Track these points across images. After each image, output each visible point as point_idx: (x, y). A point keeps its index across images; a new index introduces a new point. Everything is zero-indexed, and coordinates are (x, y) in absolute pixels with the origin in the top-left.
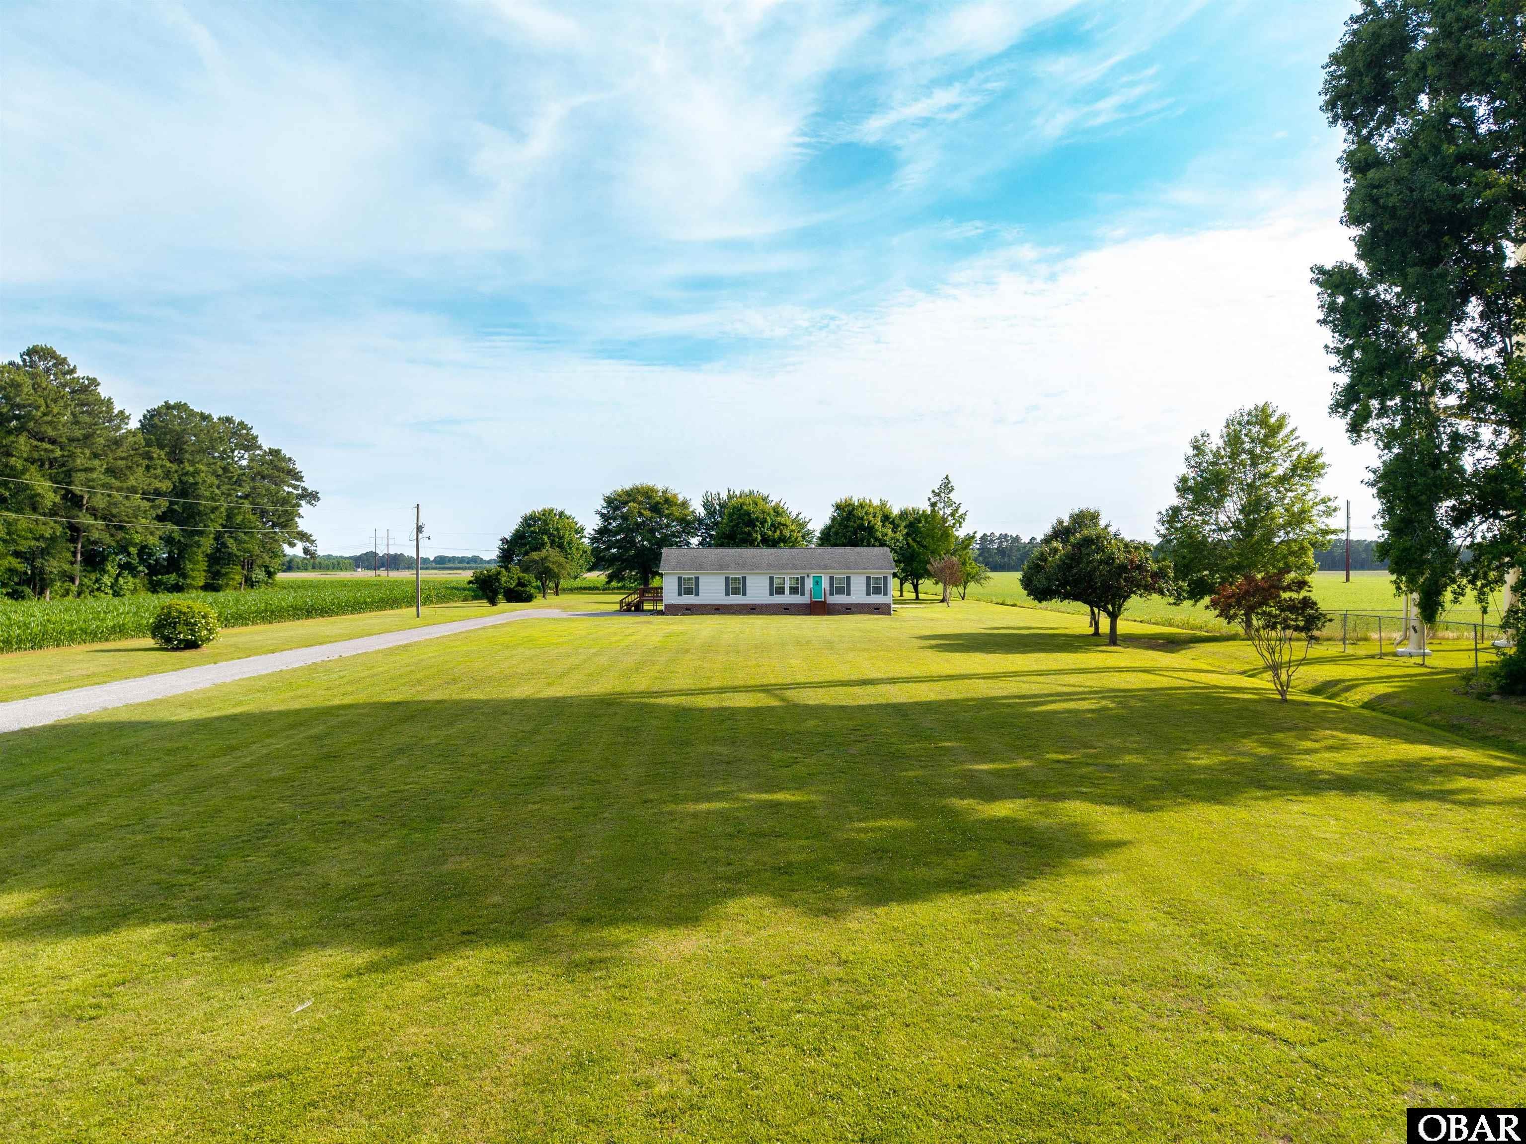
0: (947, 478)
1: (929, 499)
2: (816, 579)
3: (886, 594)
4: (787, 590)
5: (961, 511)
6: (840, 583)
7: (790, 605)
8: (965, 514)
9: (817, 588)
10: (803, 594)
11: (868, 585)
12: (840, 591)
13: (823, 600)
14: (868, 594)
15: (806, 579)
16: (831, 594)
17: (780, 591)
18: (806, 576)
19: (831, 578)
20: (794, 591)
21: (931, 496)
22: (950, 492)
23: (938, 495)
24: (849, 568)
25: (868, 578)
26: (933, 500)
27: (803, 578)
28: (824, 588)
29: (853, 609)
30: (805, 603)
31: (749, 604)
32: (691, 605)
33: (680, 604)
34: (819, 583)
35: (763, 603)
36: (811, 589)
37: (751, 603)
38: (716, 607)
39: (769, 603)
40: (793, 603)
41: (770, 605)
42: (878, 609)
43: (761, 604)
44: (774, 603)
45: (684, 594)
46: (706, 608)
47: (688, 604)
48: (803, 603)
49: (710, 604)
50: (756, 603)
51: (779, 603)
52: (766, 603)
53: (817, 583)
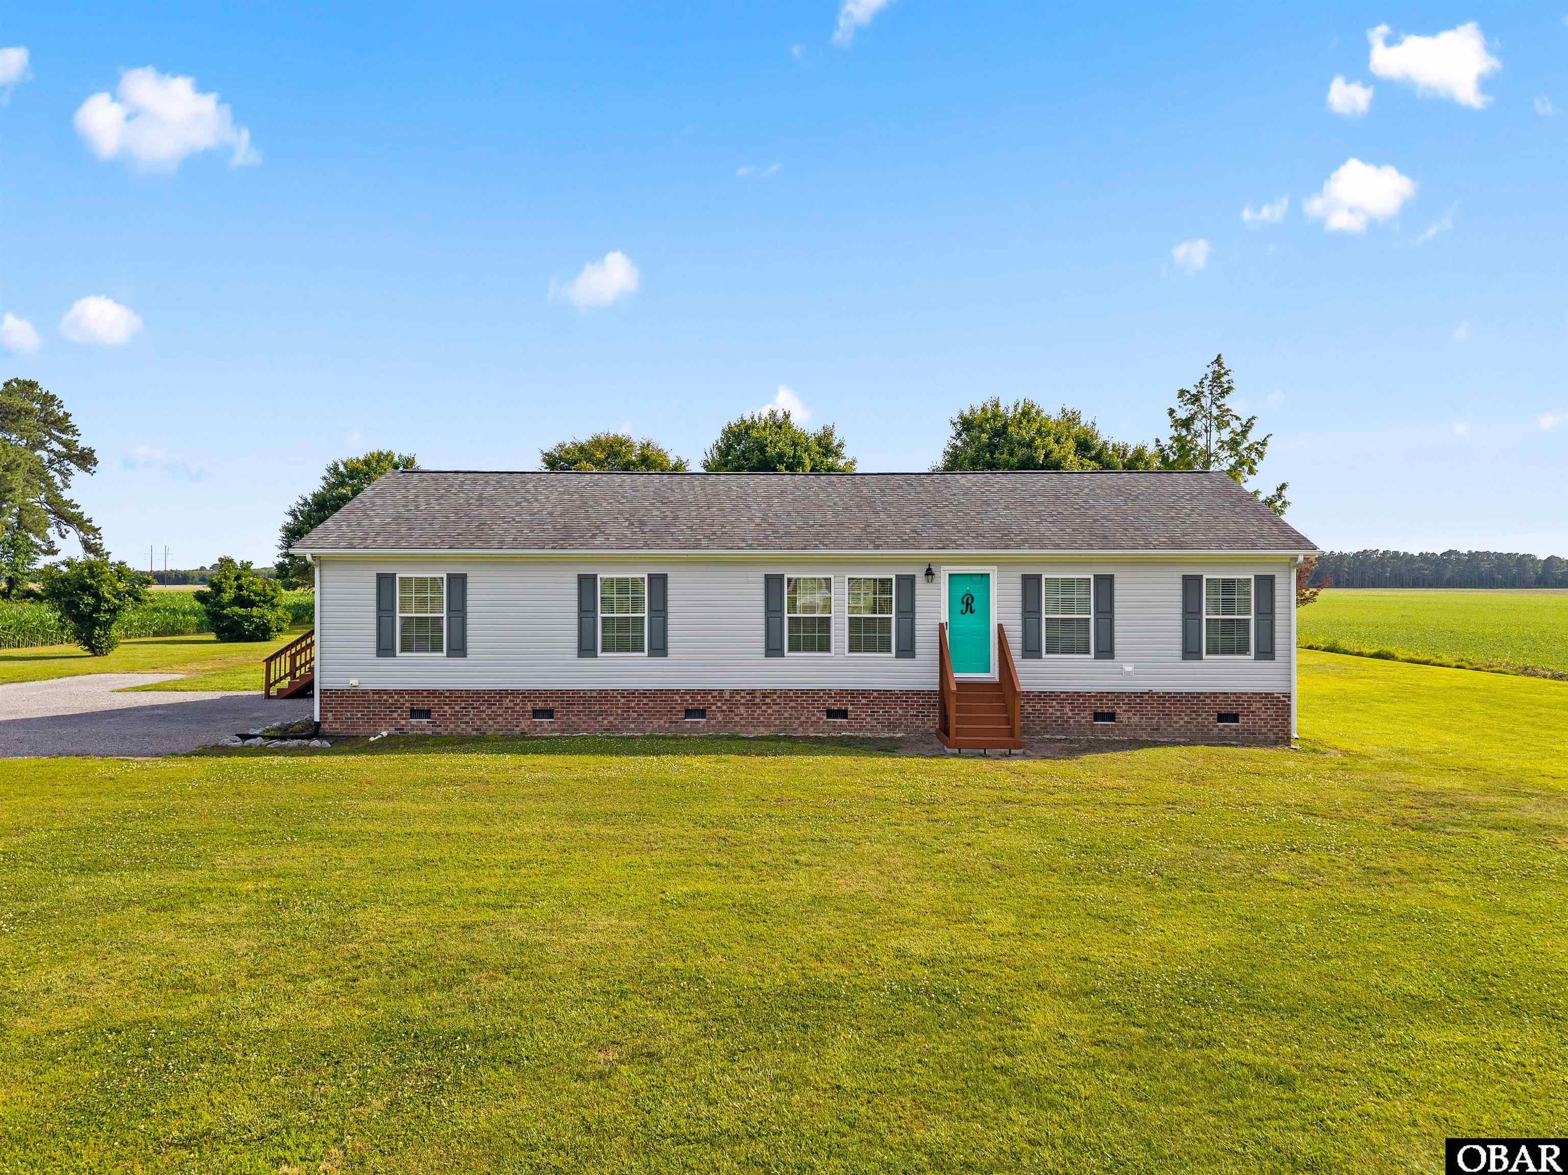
0: (1218, 361)
1: (1171, 412)
2: (965, 588)
3: (1266, 652)
4: (840, 634)
5: (1254, 436)
6: (1068, 605)
7: (854, 694)
8: (1264, 444)
9: (967, 621)
10: (907, 650)
11: (1191, 611)
13: (993, 675)
14: (1191, 652)
15: (921, 588)
16: (1031, 651)
17: (814, 638)
18: (919, 573)
19: (1031, 584)
20: (865, 637)
21: (1175, 403)
22: (1225, 392)
23: (1195, 399)
24: (1106, 541)
25: (1191, 584)
26: (1182, 414)
27: (907, 583)
28: (1000, 627)
29: (1123, 717)
30: (918, 693)
31: (676, 697)
32: (433, 693)
33: (386, 692)
34: (974, 605)
35: (737, 692)
36: (941, 625)
37: (687, 692)
38: (540, 705)
39: (765, 694)
40: (864, 693)
41: (768, 700)
42: (1234, 718)
43: (727, 696)
44: (785, 694)
45: (402, 650)
46: (494, 708)
47: (418, 692)
48: (906, 693)
49: (514, 693)
50: (709, 692)
51: (804, 692)
52: (752, 692)
53: (968, 604)
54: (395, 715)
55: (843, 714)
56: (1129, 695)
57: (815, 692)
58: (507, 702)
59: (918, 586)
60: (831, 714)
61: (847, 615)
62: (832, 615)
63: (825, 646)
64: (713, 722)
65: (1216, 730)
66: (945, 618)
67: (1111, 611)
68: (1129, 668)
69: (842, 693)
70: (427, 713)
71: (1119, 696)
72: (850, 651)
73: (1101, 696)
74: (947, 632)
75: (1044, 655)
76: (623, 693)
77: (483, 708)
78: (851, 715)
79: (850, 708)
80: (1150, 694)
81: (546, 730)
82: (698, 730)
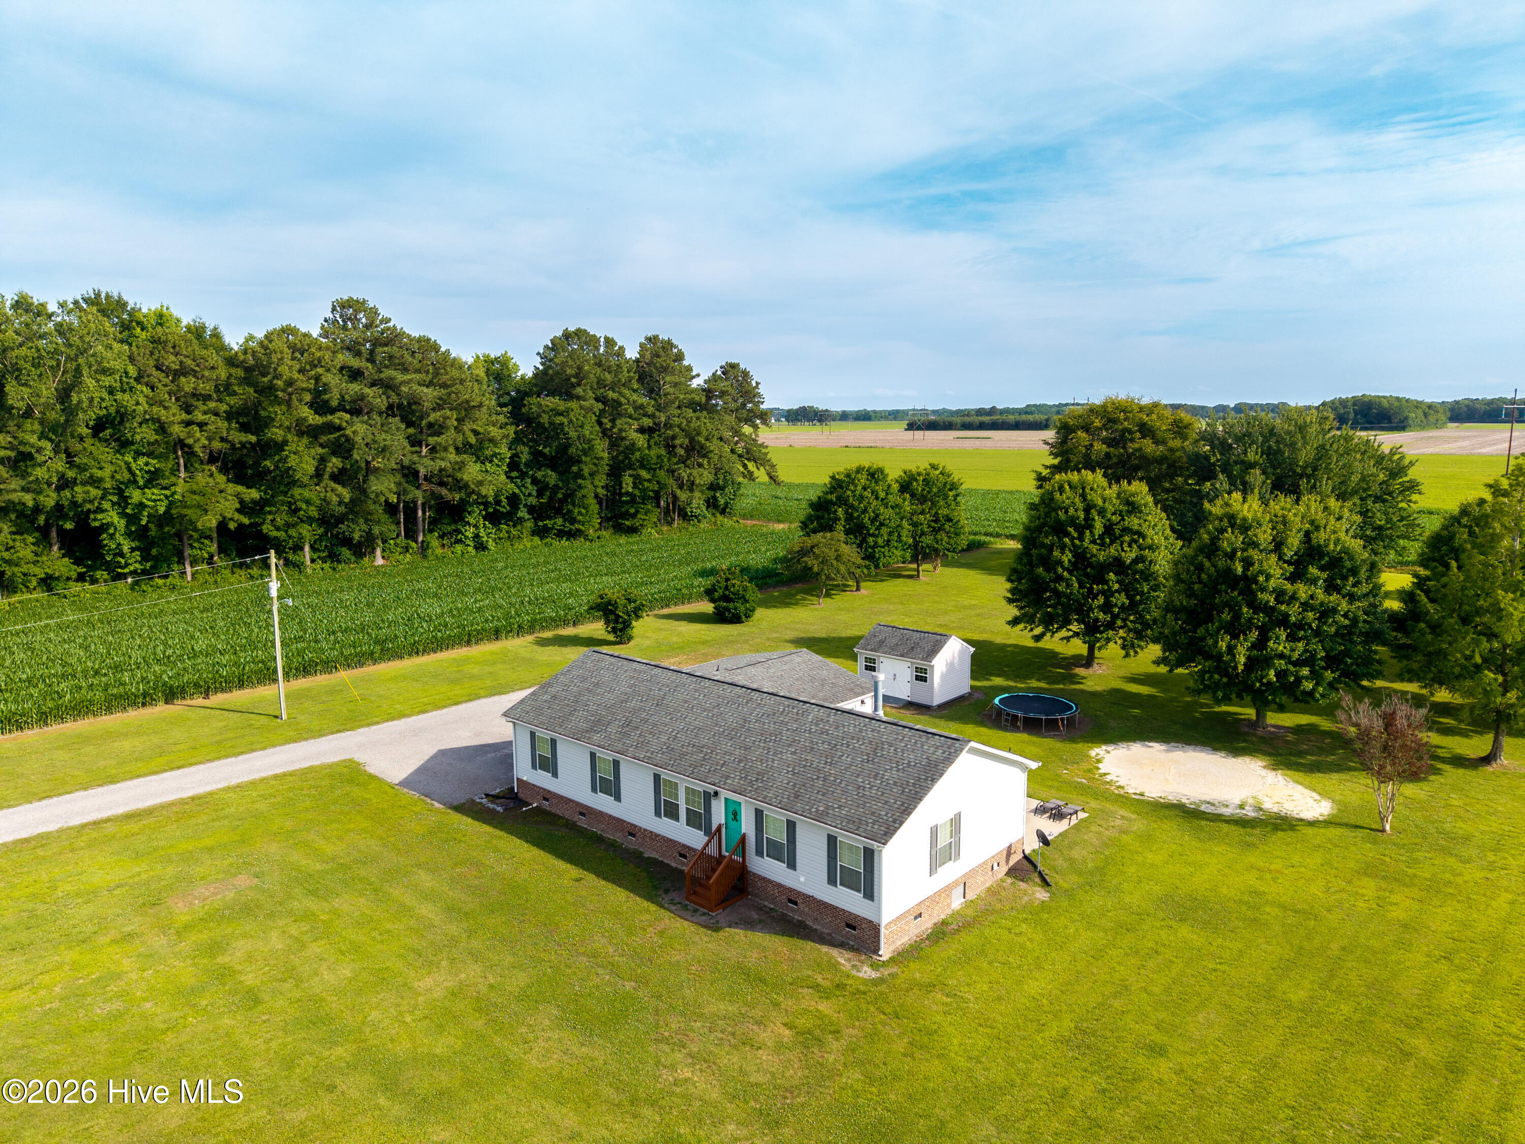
2: (732, 806)
4: (683, 814)
6: (775, 833)
7: (689, 848)
9: (733, 825)
10: (708, 832)
11: (831, 857)
12: (775, 851)
14: (832, 880)
16: (759, 852)
17: (671, 811)
18: (712, 793)
19: (759, 815)
20: (693, 820)
25: (832, 840)
27: (707, 797)
29: (801, 906)
32: (549, 791)
33: (535, 786)
34: (735, 817)
36: (721, 825)
38: (581, 810)
42: (854, 928)
45: (539, 769)
46: (567, 805)
47: (545, 789)
49: (573, 801)
53: (733, 815)
54: (538, 797)
55: (685, 857)
56: (803, 894)
57: (674, 841)
58: (571, 804)
59: (712, 800)
60: (680, 855)
61: (685, 806)
62: (679, 803)
63: (678, 818)
64: (638, 842)
65: (844, 932)
66: (723, 820)
67: (794, 843)
68: (803, 880)
69: (684, 846)
70: (548, 800)
71: (799, 893)
72: (688, 825)
73: (790, 890)
74: (724, 830)
75: (765, 857)
76: (606, 815)
77: (564, 804)
78: (688, 859)
79: (687, 855)
80: (813, 898)
81: (582, 822)
82: (631, 843)
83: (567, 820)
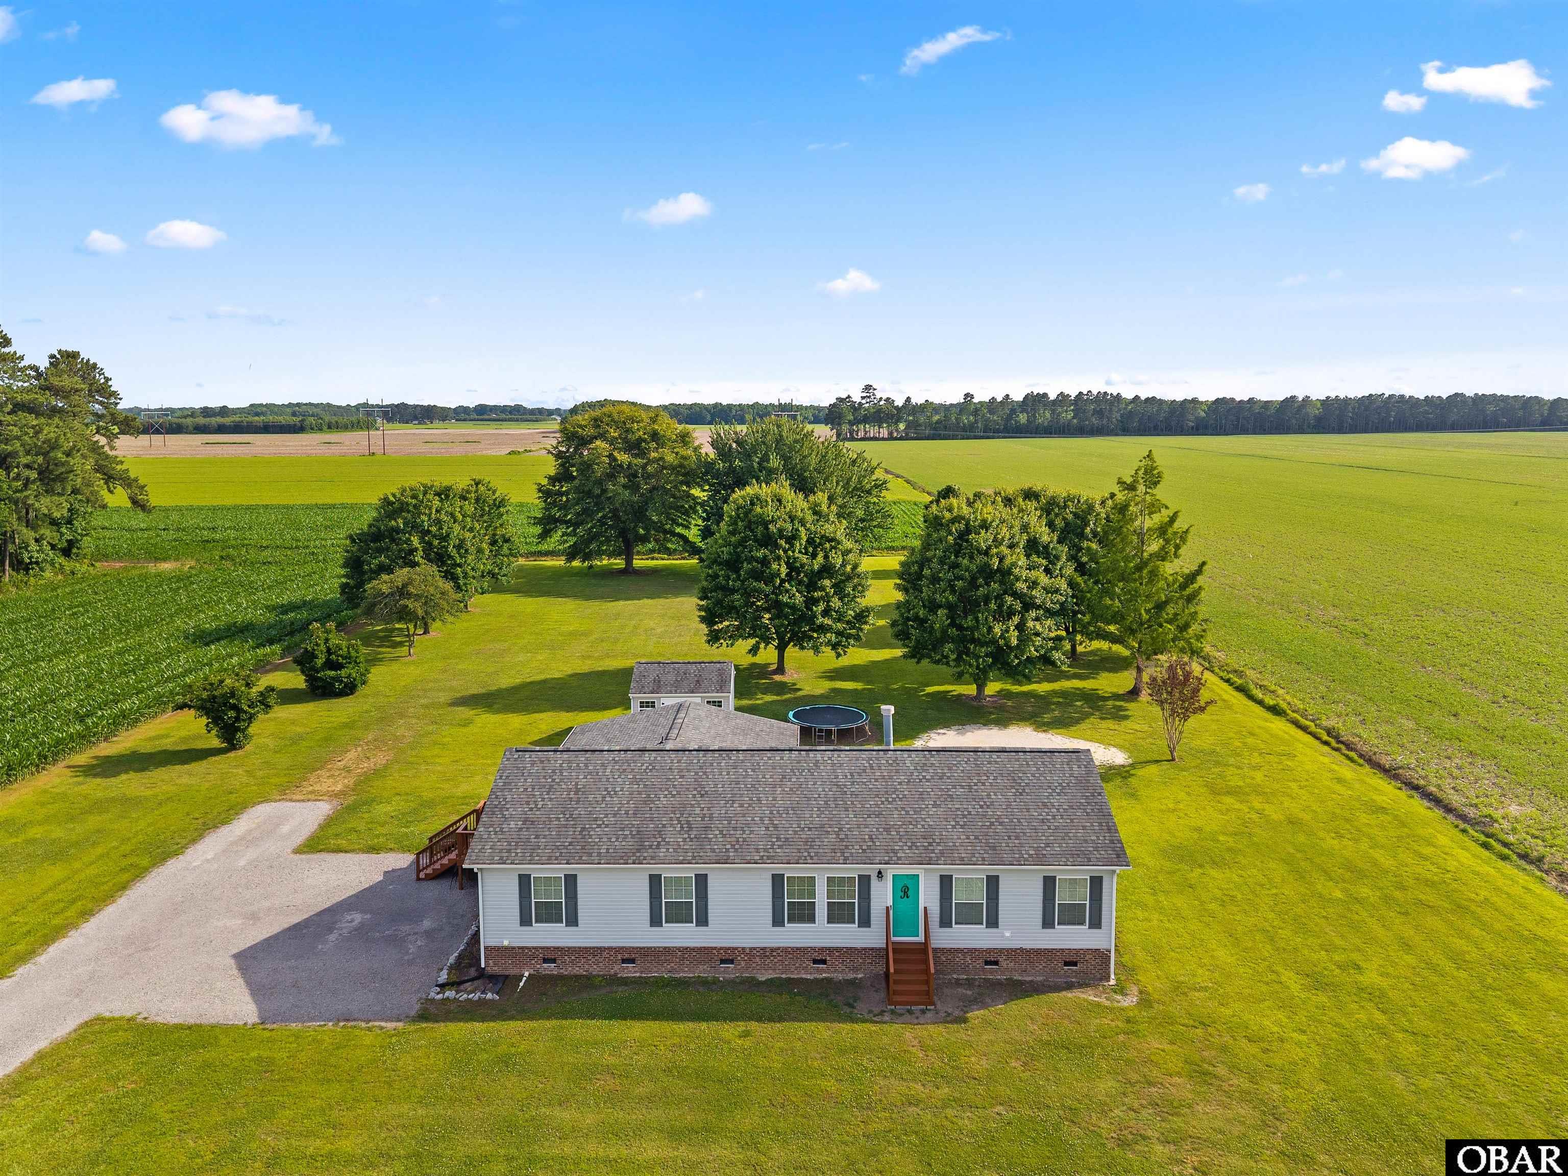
2: (903, 884)
3: (1096, 922)
4: (821, 911)
6: (969, 894)
7: (831, 950)
9: (904, 903)
10: (865, 922)
11: (1048, 898)
12: (969, 915)
13: (921, 938)
14: (1048, 924)
15: (874, 882)
16: (945, 922)
17: (804, 914)
18: (873, 874)
19: (946, 882)
20: (838, 914)
25: (1049, 882)
27: (865, 881)
28: (925, 908)
29: (1004, 964)
30: (872, 949)
31: (715, 951)
32: (557, 949)
33: (527, 948)
34: (909, 893)
35: (755, 949)
36: (887, 908)
37: (721, 948)
38: (627, 956)
39: (772, 950)
40: (838, 949)
41: (774, 954)
42: (1075, 964)
43: (748, 950)
44: (785, 950)
45: (536, 922)
46: (596, 958)
47: (548, 948)
48: (865, 949)
49: (610, 949)
50: (736, 948)
51: (798, 949)
52: (764, 949)
53: (905, 892)
54: (533, 962)
55: (824, 962)
56: (1007, 950)
57: (805, 948)
58: (605, 954)
59: (872, 882)
60: (815, 962)
61: (826, 901)
62: (816, 900)
63: (811, 919)
64: (739, 967)
65: (1063, 972)
66: (890, 903)
67: (997, 898)
68: (1007, 934)
69: (822, 949)
70: (554, 961)
71: (1001, 951)
72: (828, 922)
73: (989, 951)
74: (891, 912)
75: (954, 925)
76: (679, 949)
77: (589, 958)
78: (829, 963)
79: (828, 958)
80: (1021, 949)
81: (631, 971)
82: (729, 972)
83: (603, 976)
